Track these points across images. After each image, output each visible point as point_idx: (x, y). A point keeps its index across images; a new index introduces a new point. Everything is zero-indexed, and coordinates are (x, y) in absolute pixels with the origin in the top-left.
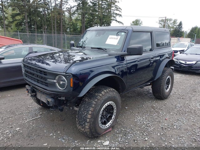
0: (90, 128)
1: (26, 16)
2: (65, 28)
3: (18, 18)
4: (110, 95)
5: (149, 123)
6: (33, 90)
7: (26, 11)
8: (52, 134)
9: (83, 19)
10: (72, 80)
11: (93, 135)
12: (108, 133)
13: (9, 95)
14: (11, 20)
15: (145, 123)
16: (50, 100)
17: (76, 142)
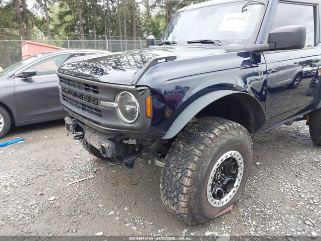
0: (188, 206)
1: (80, 16)
2: (140, 30)
3: (68, 18)
4: (231, 137)
5: (313, 196)
6: (78, 125)
7: (79, 6)
8: (112, 212)
9: (169, 15)
10: (149, 100)
11: (196, 220)
12: (226, 216)
13: (46, 137)
14: (58, 22)
15: (302, 196)
16: (106, 144)
17: (160, 231)
